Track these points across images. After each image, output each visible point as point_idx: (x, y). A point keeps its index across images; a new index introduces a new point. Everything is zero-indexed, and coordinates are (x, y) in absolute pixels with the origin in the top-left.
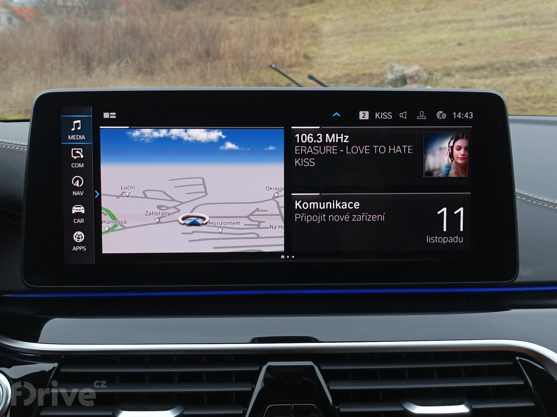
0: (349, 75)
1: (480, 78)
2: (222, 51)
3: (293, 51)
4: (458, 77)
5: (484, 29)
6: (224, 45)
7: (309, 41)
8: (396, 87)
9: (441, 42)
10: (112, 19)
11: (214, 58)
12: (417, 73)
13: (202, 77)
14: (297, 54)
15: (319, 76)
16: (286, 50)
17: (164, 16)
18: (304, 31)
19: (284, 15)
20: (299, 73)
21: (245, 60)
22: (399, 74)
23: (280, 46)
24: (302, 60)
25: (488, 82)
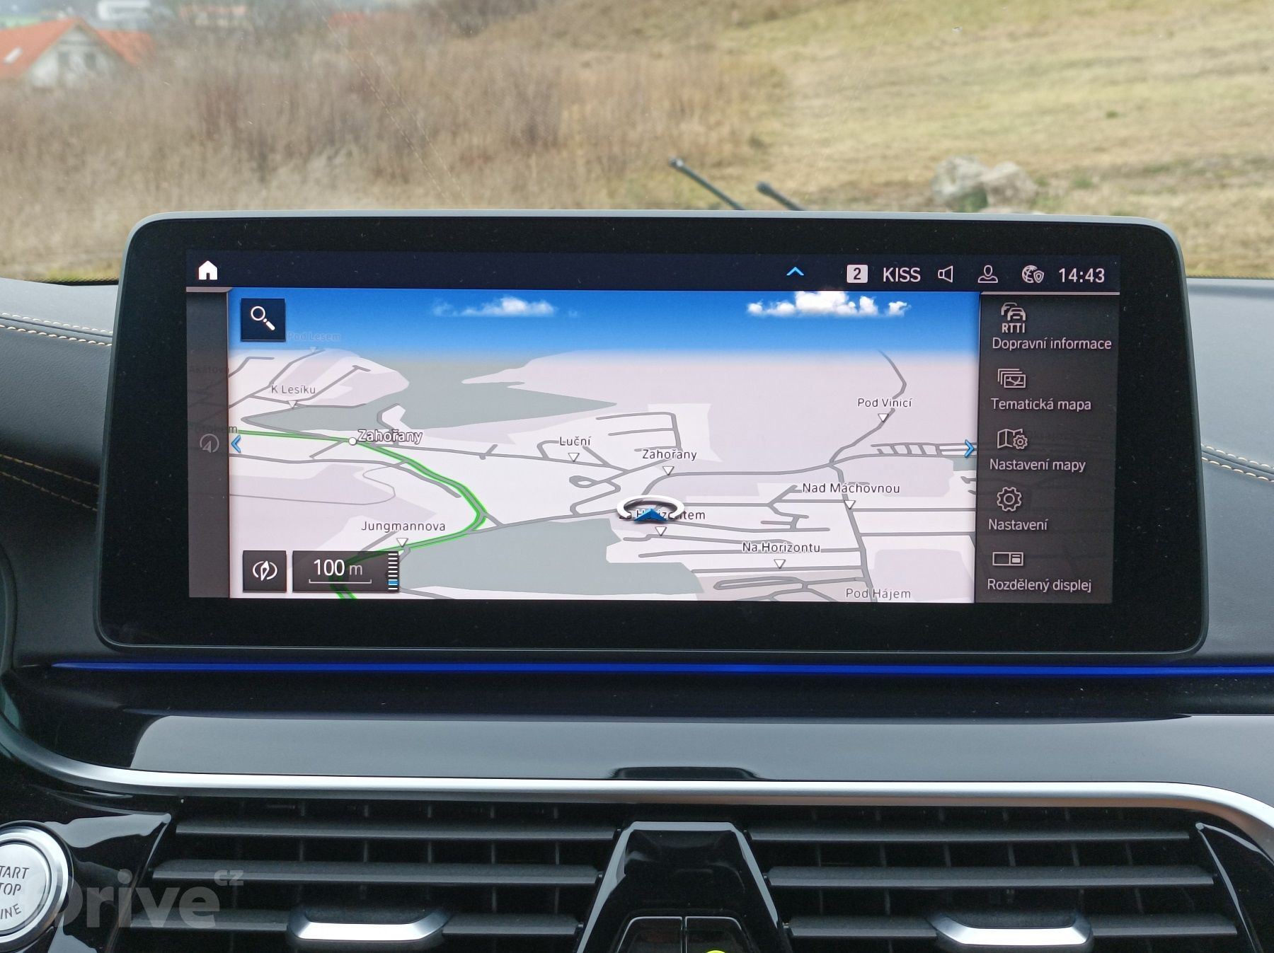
0: (852, 184)
1: (1157, 193)
2: (563, 129)
3: (725, 130)
4: (1106, 189)
5: (1169, 79)
6: (568, 118)
7: (764, 107)
8: (962, 210)
9: (1069, 109)
10: (318, 57)
11: (546, 145)
12: (1011, 181)
13: (519, 188)
14: (734, 137)
15: (786, 187)
16: (710, 128)
17: (433, 51)
18: (752, 83)
19: (707, 48)
20: (739, 179)
21: (616, 150)
22: (970, 184)
23: (696, 118)
24: (746, 150)
25: (1177, 201)
